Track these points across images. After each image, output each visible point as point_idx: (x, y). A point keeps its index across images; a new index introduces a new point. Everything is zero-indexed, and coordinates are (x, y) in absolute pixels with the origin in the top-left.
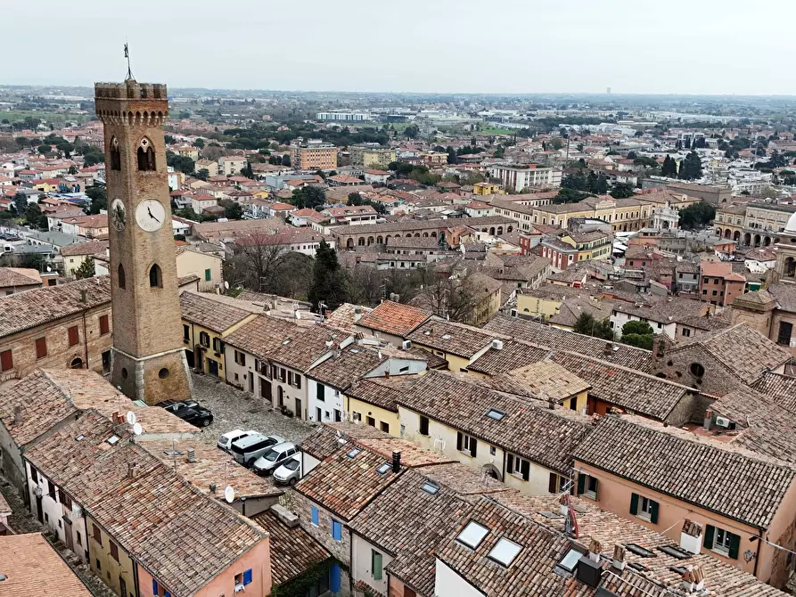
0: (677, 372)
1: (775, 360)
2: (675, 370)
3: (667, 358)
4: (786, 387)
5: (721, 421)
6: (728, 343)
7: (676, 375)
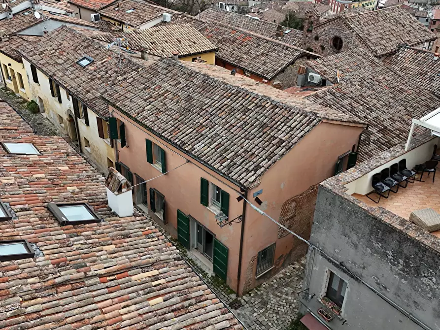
0: (321, 46)
1: (416, 37)
2: (320, 44)
3: (314, 33)
4: (414, 59)
5: (312, 77)
6: (374, 19)
7: (320, 49)
